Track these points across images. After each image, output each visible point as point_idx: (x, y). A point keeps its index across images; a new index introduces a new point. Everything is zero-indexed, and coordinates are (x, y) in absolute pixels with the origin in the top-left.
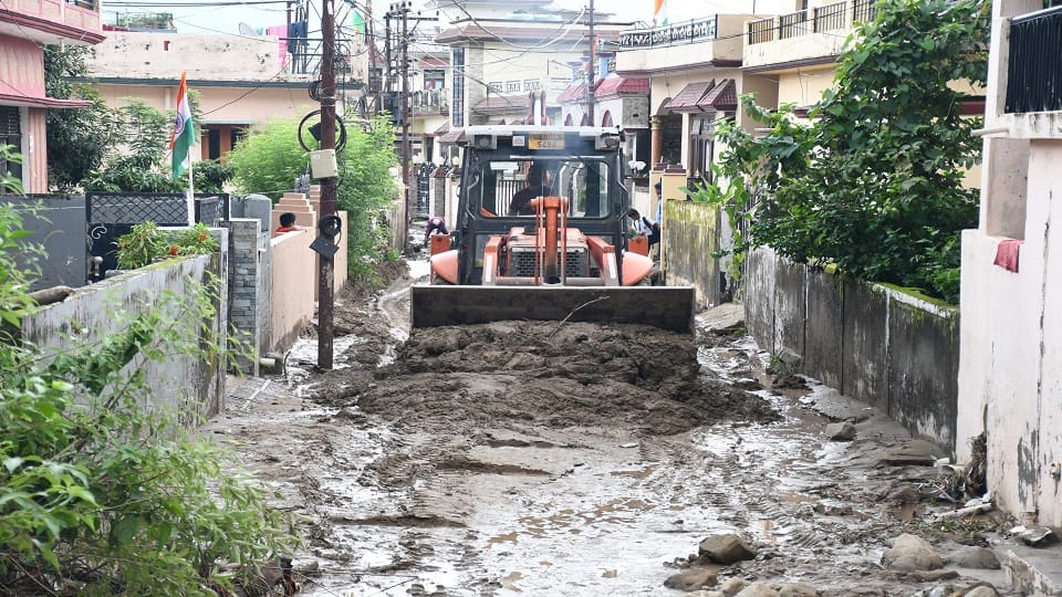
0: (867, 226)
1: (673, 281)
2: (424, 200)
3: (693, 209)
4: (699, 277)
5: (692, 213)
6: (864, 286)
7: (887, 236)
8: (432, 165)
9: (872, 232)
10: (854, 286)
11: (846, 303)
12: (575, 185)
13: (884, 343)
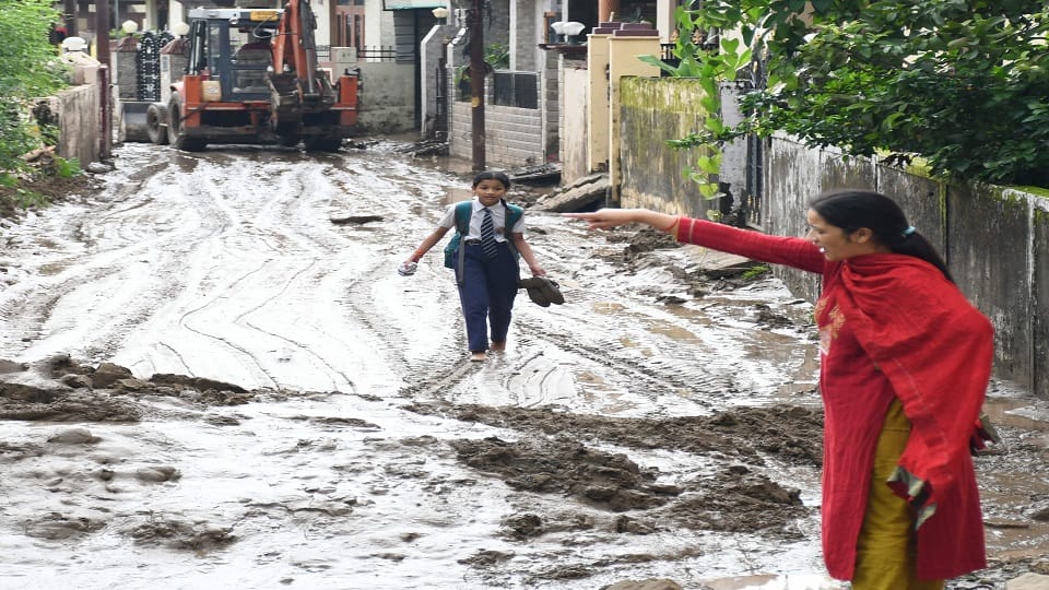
0: (988, 96)
1: (633, 202)
2: (150, 88)
3: (668, 90)
4: (681, 192)
5: (666, 96)
6: (985, 192)
7: (1029, 113)
8: (166, 35)
9: (998, 108)
10: (966, 195)
11: (953, 220)
12: (450, 64)
13: (1025, 280)
